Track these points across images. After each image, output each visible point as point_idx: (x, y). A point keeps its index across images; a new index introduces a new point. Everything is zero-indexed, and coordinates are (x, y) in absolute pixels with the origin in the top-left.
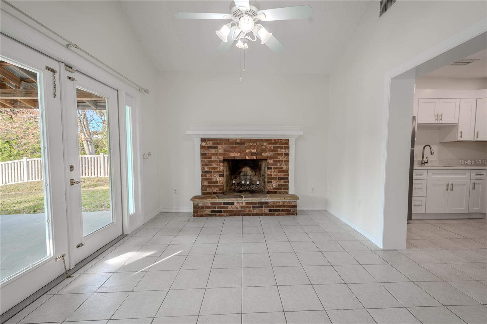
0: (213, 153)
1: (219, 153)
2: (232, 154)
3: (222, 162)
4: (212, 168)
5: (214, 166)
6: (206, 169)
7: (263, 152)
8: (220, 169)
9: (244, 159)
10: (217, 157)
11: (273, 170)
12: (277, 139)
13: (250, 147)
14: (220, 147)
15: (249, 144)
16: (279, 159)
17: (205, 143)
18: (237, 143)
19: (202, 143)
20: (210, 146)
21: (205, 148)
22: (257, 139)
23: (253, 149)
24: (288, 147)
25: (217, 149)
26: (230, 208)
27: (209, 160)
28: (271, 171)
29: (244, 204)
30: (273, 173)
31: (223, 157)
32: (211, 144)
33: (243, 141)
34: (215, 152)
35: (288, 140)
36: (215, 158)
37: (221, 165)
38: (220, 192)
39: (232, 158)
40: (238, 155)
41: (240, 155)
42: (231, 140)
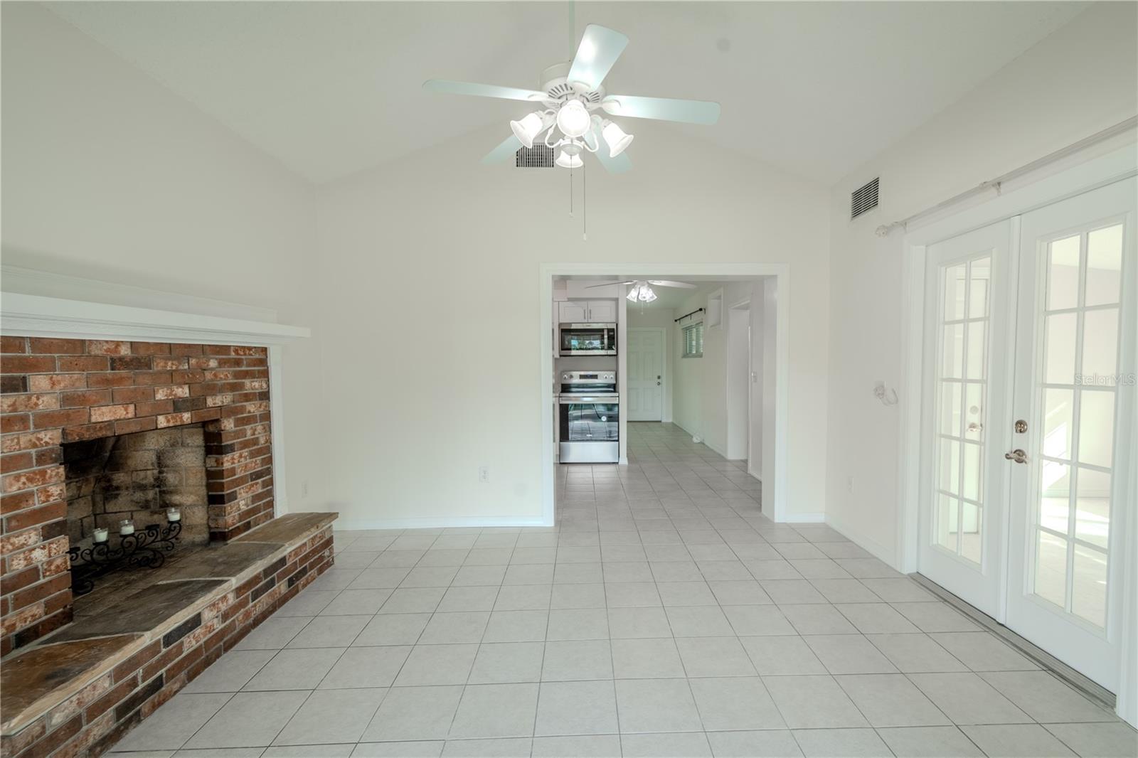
1: (39, 417)
2: (103, 414)
3: (55, 461)
5: (13, 489)
7: (210, 395)
8: (49, 496)
9: (153, 427)
10: (24, 437)
11: (236, 454)
12: (242, 347)
13: (172, 378)
14: (39, 382)
15: (166, 364)
16: (249, 412)
18: (117, 363)
22: (190, 346)
23: (180, 385)
24: (265, 374)
26: (190, 643)
28: (233, 459)
30: (239, 462)
33: (142, 351)
34: (15, 410)
35: (264, 350)
36: (18, 443)
37: (51, 477)
38: (55, 616)
39: (104, 433)
40: (127, 413)
41: (134, 413)
42: (93, 347)
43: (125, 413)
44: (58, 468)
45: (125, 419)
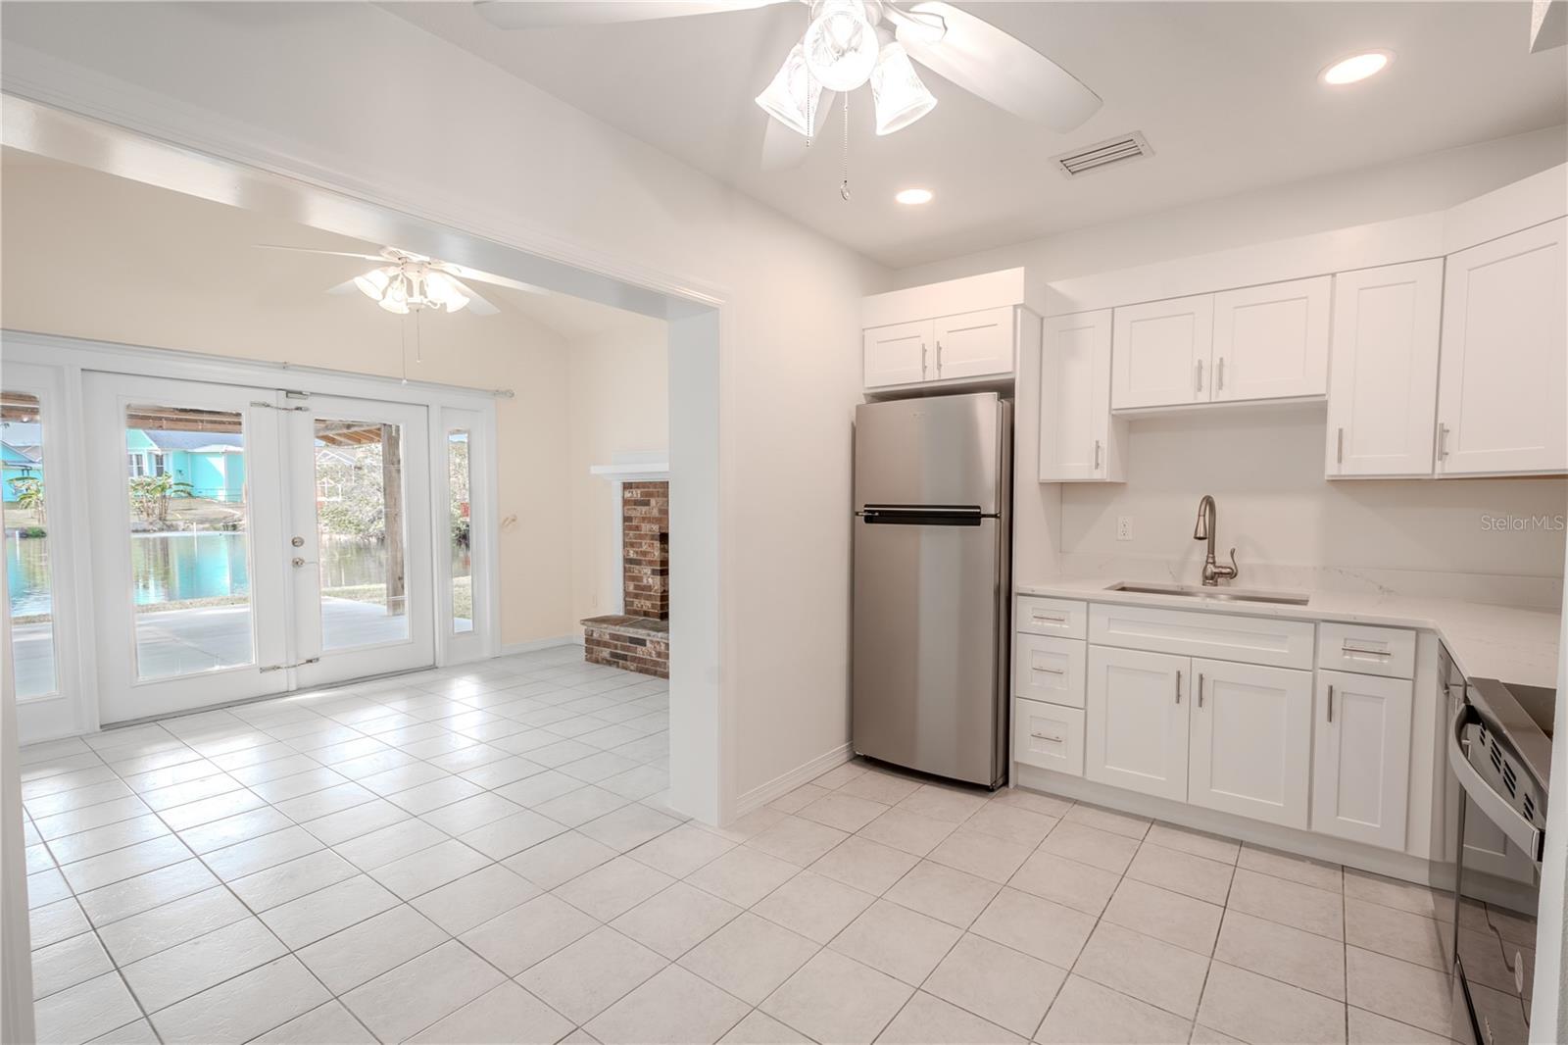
0: (642, 517)
1: (653, 518)
3: (656, 540)
4: (641, 552)
5: (644, 548)
6: (632, 555)
8: (654, 556)
10: (648, 526)
14: (653, 502)
17: (629, 492)
19: (625, 492)
20: (638, 500)
21: (630, 505)
25: (648, 508)
26: (640, 651)
27: (636, 534)
29: (663, 648)
31: (659, 526)
32: (639, 495)
34: (646, 514)
36: (646, 528)
37: (655, 547)
44: (658, 544)
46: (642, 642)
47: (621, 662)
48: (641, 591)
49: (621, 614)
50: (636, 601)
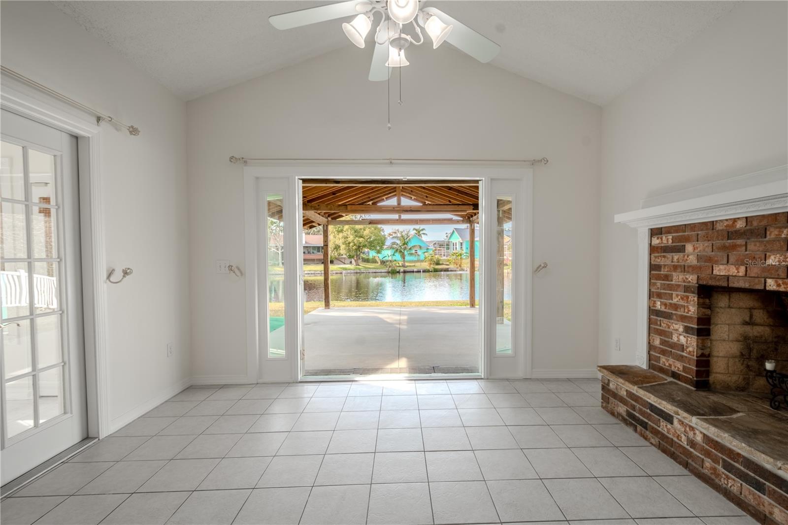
0: (674, 265)
1: (689, 267)
2: (721, 270)
3: (693, 293)
4: (671, 304)
5: (675, 300)
6: (658, 306)
8: (689, 311)
9: (761, 287)
10: (682, 276)
14: (689, 248)
15: (782, 232)
17: (658, 238)
18: (738, 234)
19: (653, 238)
20: (668, 246)
21: (658, 253)
25: (681, 254)
26: (664, 426)
27: (664, 284)
29: (699, 438)
31: (696, 276)
32: (670, 241)
33: (755, 224)
34: (679, 262)
36: (678, 278)
37: (690, 301)
38: (687, 377)
39: (720, 283)
40: (738, 272)
41: (744, 273)
42: (718, 224)
43: (736, 271)
44: (694, 297)
45: (735, 276)
46: (669, 419)
47: (639, 428)
48: (670, 348)
49: (644, 366)
50: (663, 359)
